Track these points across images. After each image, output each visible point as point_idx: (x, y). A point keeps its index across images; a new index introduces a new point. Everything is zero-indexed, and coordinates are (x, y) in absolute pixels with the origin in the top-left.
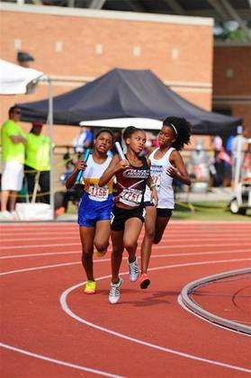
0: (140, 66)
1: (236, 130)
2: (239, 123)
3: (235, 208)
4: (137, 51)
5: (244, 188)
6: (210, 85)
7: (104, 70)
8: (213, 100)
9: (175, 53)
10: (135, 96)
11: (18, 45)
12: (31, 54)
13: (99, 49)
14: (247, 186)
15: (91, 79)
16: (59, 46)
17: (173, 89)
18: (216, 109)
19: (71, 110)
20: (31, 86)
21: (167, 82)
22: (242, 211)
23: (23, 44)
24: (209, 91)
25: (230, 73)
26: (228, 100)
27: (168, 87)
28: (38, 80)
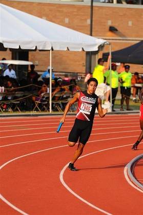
11: (110, 23)
12: (116, 27)
16: (130, 23)
20: (101, 47)
23: (112, 23)
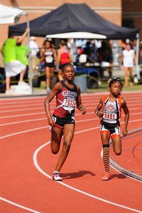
1: (135, 36)
3: (136, 80)
5: (141, 69)
6: (120, 8)
8: (123, 15)
10: (77, 18)
18: (126, 22)
20: (17, 18)
22: (140, 82)
24: (120, 12)
26: (131, 15)
28: (20, 15)
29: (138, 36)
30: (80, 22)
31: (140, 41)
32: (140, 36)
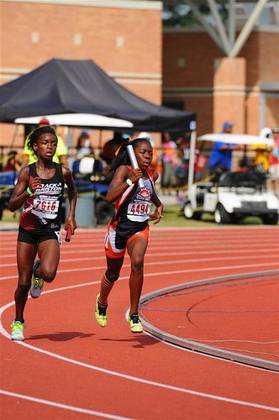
0: (81, 56)
1: (189, 126)
2: (193, 118)
3: (189, 212)
4: (78, 40)
5: (199, 190)
6: (159, 76)
7: (41, 61)
8: (163, 92)
9: (120, 41)
13: (35, 37)
14: (202, 187)
15: (26, 71)
17: (119, 81)
18: (167, 103)
19: (4, 105)
21: (111, 74)
22: (197, 216)
24: (159, 83)
25: (181, 63)
26: (179, 92)
27: (112, 78)
29: (193, 125)
30: (84, 98)
31: (198, 136)
32: (197, 126)
